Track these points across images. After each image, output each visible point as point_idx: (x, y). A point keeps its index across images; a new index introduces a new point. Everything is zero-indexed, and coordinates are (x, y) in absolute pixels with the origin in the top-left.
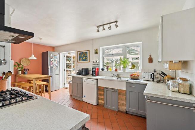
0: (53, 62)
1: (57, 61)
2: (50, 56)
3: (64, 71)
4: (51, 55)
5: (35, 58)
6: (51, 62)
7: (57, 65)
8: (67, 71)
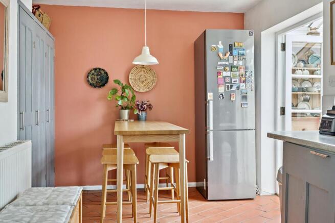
0: (225, 74)
1: (242, 71)
2: (212, 49)
3: (279, 117)
4: (217, 43)
5: (154, 60)
6: (219, 73)
7: (243, 86)
8: (294, 115)
